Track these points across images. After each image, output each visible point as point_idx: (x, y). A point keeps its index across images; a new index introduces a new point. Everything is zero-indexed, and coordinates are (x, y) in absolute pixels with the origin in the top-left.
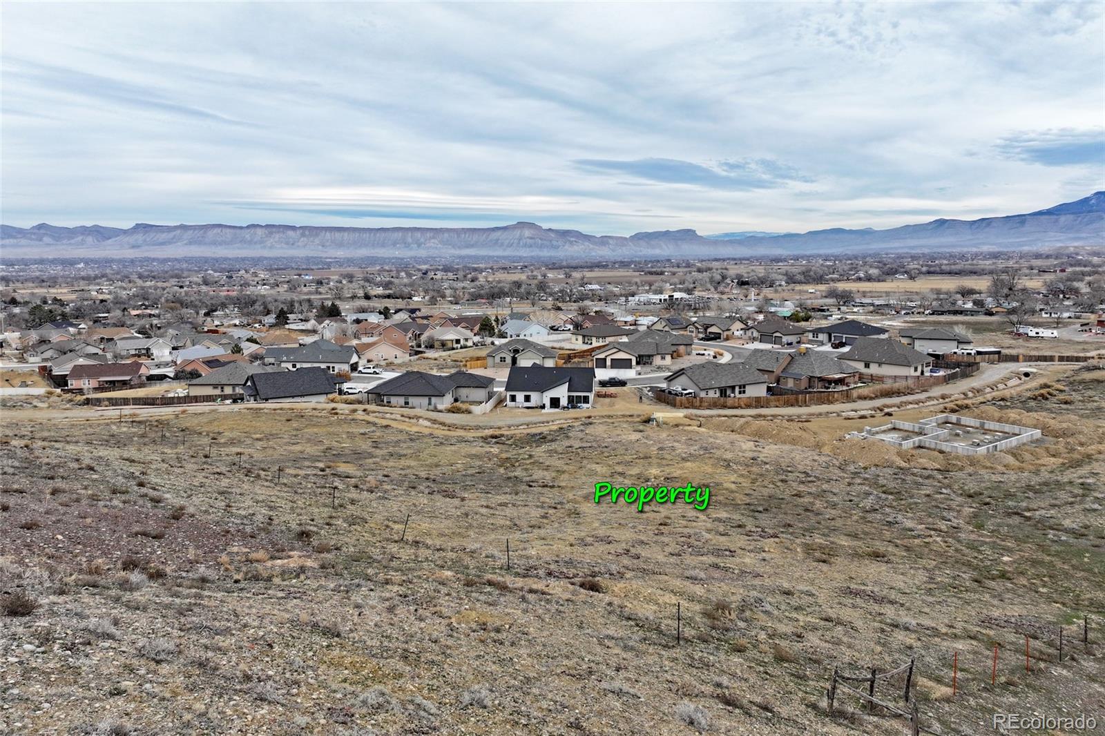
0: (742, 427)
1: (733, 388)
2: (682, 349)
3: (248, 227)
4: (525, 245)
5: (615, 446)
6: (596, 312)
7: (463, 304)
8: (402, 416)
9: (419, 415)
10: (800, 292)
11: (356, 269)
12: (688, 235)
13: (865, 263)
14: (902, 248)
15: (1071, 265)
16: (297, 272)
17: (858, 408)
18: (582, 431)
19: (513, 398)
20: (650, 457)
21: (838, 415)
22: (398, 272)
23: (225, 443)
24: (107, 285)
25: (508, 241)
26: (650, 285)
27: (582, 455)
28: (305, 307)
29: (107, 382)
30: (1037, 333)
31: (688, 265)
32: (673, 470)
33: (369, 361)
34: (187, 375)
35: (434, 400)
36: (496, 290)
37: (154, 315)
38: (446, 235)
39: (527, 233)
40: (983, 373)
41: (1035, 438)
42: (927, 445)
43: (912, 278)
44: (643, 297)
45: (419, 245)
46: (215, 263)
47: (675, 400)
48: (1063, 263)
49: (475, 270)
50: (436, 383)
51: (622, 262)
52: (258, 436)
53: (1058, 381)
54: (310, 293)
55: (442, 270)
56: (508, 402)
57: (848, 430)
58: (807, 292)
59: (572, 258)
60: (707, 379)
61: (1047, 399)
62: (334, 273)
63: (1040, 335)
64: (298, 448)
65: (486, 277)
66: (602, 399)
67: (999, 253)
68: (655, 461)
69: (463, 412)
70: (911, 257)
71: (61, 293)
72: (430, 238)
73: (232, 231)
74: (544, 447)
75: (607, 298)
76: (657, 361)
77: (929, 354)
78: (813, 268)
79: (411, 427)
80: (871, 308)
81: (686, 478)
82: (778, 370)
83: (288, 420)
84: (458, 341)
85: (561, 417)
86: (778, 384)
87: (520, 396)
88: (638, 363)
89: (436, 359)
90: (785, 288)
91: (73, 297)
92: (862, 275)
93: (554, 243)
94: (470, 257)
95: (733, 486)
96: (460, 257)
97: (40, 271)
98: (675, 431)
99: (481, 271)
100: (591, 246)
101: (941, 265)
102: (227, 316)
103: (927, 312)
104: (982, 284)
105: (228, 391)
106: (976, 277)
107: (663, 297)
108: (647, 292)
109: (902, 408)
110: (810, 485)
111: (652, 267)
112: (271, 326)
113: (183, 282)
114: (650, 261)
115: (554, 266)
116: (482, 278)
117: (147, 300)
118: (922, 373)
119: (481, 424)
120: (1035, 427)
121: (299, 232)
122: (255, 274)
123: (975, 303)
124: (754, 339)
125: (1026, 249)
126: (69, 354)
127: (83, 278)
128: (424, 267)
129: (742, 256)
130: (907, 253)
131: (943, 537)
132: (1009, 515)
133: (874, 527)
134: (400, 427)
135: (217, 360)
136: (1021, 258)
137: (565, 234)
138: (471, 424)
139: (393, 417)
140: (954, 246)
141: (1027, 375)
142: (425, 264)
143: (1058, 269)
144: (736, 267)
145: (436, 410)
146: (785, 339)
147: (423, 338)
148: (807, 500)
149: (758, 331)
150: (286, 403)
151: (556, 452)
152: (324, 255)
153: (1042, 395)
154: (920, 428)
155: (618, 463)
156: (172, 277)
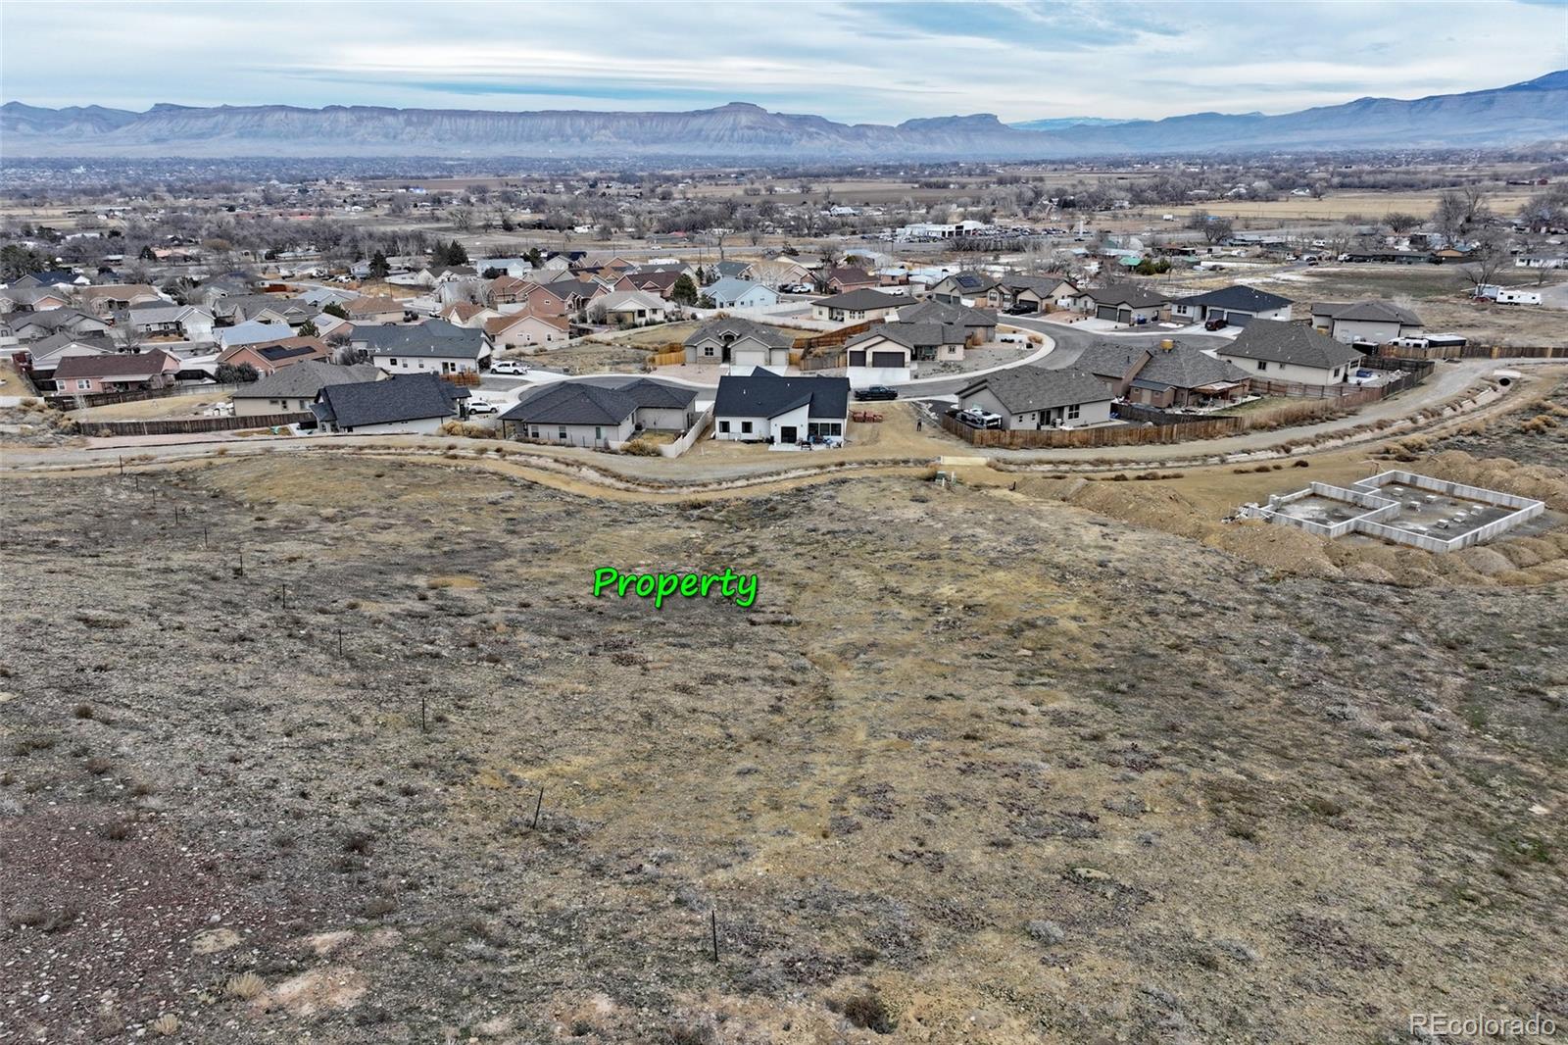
0: (1079, 493)
1: (1060, 409)
2: (980, 333)
3: (326, 110)
4: (741, 140)
5: (884, 531)
6: (849, 260)
7: (650, 240)
8: (556, 461)
9: (582, 459)
10: (1151, 218)
11: (491, 177)
12: (985, 123)
13: (1248, 169)
14: (1304, 143)
15: (1557, 173)
16: (403, 182)
17: (1251, 446)
18: (831, 497)
19: (725, 427)
20: (939, 557)
21: (1223, 461)
22: (553, 183)
23: (277, 528)
24: (121, 204)
25: (715, 133)
26: (929, 208)
27: (833, 547)
28: (413, 247)
29: (115, 384)
30: (1511, 298)
31: (985, 173)
32: (977, 588)
33: (508, 347)
34: (235, 375)
35: (604, 431)
36: (699, 217)
37: (191, 258)
38: (623, 123)
39: (744, 119)
40: (1438, 378)
41: (1534, 515)
42: (1368, 530)
43: (1317, 195)
44: (918, 229)
45: (583, 139)
46: (279, 166)
47: (972, 434)
48: (1543, 170)
49: (668, 179)
50: (607, 403)
51: (886, 167)
52: (329, 512)
53: (1556, 396)
54: (421, 219)
55: (618, 180)
56: (717, 432)
57: (1242, 496)
58: (1160, 218)
59: (813, 160)
60: (1021, 397)
61: (1543, 433)
62: (457, 184)
63: (1515, 300)
64: (388, 537)
65: (683, 192)
66: (859, 425)
67: (1448, 151)
68: (946, 565)
69: (649, 454)
70: (1316, 159)
71: (53, 217)
72: (599, 129)
73: (301, 116)
74: (772, 530)
75: (865, 230)
76: (943, 354)
77: (1357, 347)
78: (1172, 179)
79: (568, 483)
80: (1258, 250)
81: (998, 605)
82: (1127, 377)
83: (379, 476)
84: (641, 313)
85: (799, 464)
86: (1127, 398)
87: (736, 424)
88: (914, 358)
89: (609, 344)
90: (1128, 212)
91: (71, 223)
92: (1243, 191)
93: (785, 135)
94: (659, 158)
95: (1073, 626)
96: (644, 158)
97: (20, 178)
98: (975, 499)
99: (675, 181)
100: (841, 141)
101: (1361, 172)
102: (297, 259)
103: (1341, 257)
104: (1422, 206)
105: (294, 407)
106: (1411, 193)
107: (947, 228)
108: (924, 221)
109: (1319, 447)
110: (1195, 623)
111: (930, 175)
112: (365, 279)
113: (235, 199)
114: (929, 166)
115: (785, 173)
116: (677, 191)
117: (181, 230)
118: (1345, 378)
119: (675, 478)
120: (1535, 497)
121: (402, 118)
122: (341, 186)
123: (1413, 241)
124: (1087, 313)
125: (1488, 145)
126: (58, 335)
127: (85, 192)
128: (592, 174)
129: (1065, 157)
130: (1311, 153)
131: (1425, 753)
132: (1522, 693)
133: (1310, 728)
134: (554, 484)
135: (279, 347)
136: (1481, 160)
137: (801, 121)
138: (661, 477)
139: (541, 462)
140: (1381, 141)
141: (1505, 382)
142: (593, 169)
143: (1536, 180)
144: (1056, 175)
145: (607, 449)
146: (1135, 315)
147: (590, 307)
148: (1193, 657)
149: (1095, 301)
150: (378, 435)
151: (792, 542)
152: (442, 155)
153: (1536, 428)
154: (1355, 496)
155: (891, 568)
156: (218, 191)
